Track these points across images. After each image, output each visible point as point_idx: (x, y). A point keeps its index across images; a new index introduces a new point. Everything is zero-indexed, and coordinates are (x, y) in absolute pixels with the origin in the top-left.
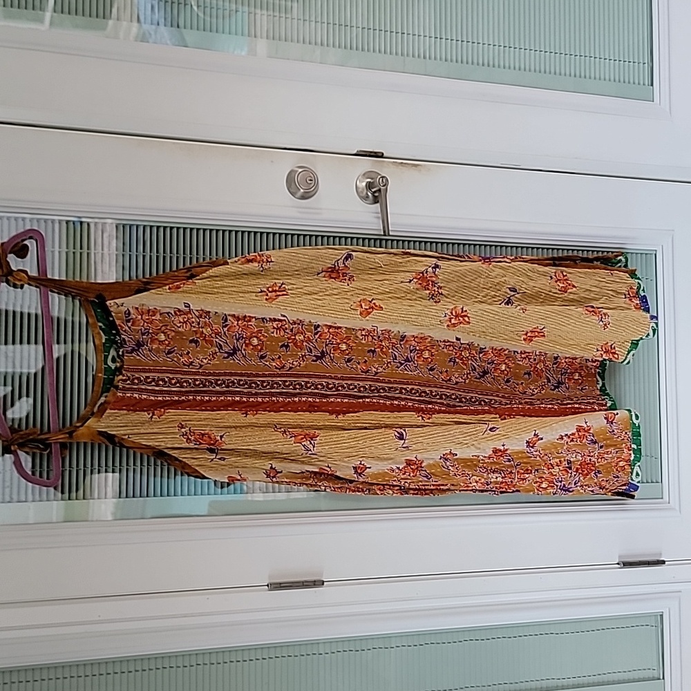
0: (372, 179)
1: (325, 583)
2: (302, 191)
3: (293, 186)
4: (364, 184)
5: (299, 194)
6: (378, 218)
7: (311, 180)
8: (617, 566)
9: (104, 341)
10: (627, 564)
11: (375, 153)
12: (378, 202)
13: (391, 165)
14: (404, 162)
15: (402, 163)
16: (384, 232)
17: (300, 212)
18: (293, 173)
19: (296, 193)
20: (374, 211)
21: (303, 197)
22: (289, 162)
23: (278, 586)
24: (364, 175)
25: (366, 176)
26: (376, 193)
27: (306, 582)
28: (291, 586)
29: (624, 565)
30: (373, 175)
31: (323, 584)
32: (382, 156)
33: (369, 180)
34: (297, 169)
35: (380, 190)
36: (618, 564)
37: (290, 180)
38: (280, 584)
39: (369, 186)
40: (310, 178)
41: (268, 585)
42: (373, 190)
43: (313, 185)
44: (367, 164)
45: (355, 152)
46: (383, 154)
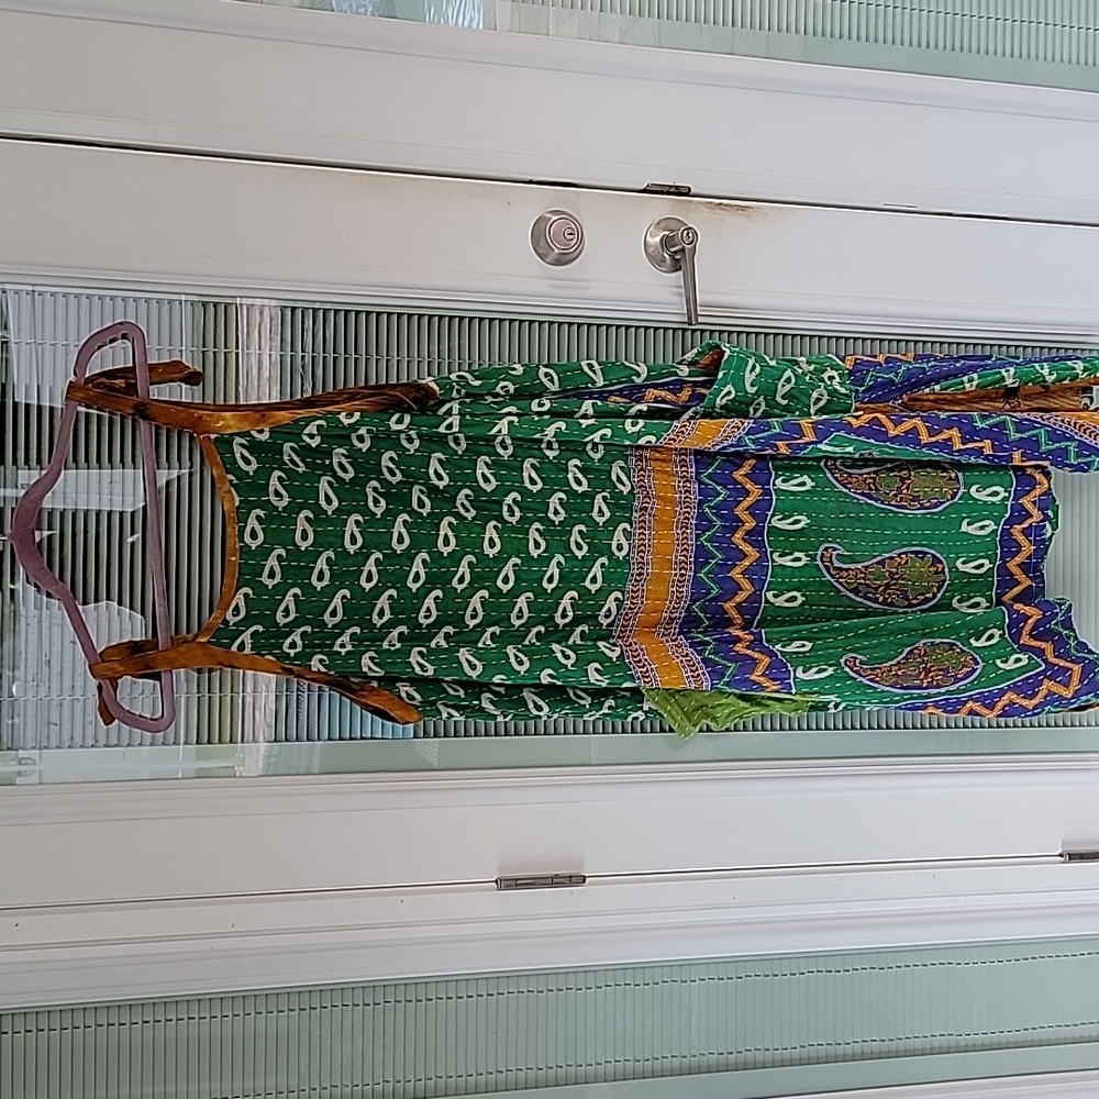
0: (672, 231)
1: (587, 879)
2: (557, 251)
3: (542, 243)
4: (658, 239)
5: (551, 257)
6: (680, 294)
7: (571, 234)
8: (1060, 858)
9: (237, 504)
10: (1074, 857)
11: (677, 187)
12: (680, 269)
13: (702, 207)
14: (723, 202)
15: (721, 204)
16: (690, 318)
17: (552, 286)
18: (543, 224)
19: (546, 255)
20: (675, 283)
21: (558, 262)
22: (538, 203)
23: (514, 883)
24: (658, 223)
25: (662, 225)
26: (676, 253)
27: (557, 876)
28: (533, 884)
29: (1070, 859)
30: (673, 225)
31: (584, 881)
32: (687, 193)
33: (667, 233)
34: (549, 216)
35: (683, 250)
36: (1061, 855)
37: (539, 234)
38: (517, 880)
39: (666, 243)
40: (570, 231)
41: (496, 881)
42: (673, 250)
43: (575, 241)
44: (663, 206)
45: (642, 187)
46: (690, 189)
